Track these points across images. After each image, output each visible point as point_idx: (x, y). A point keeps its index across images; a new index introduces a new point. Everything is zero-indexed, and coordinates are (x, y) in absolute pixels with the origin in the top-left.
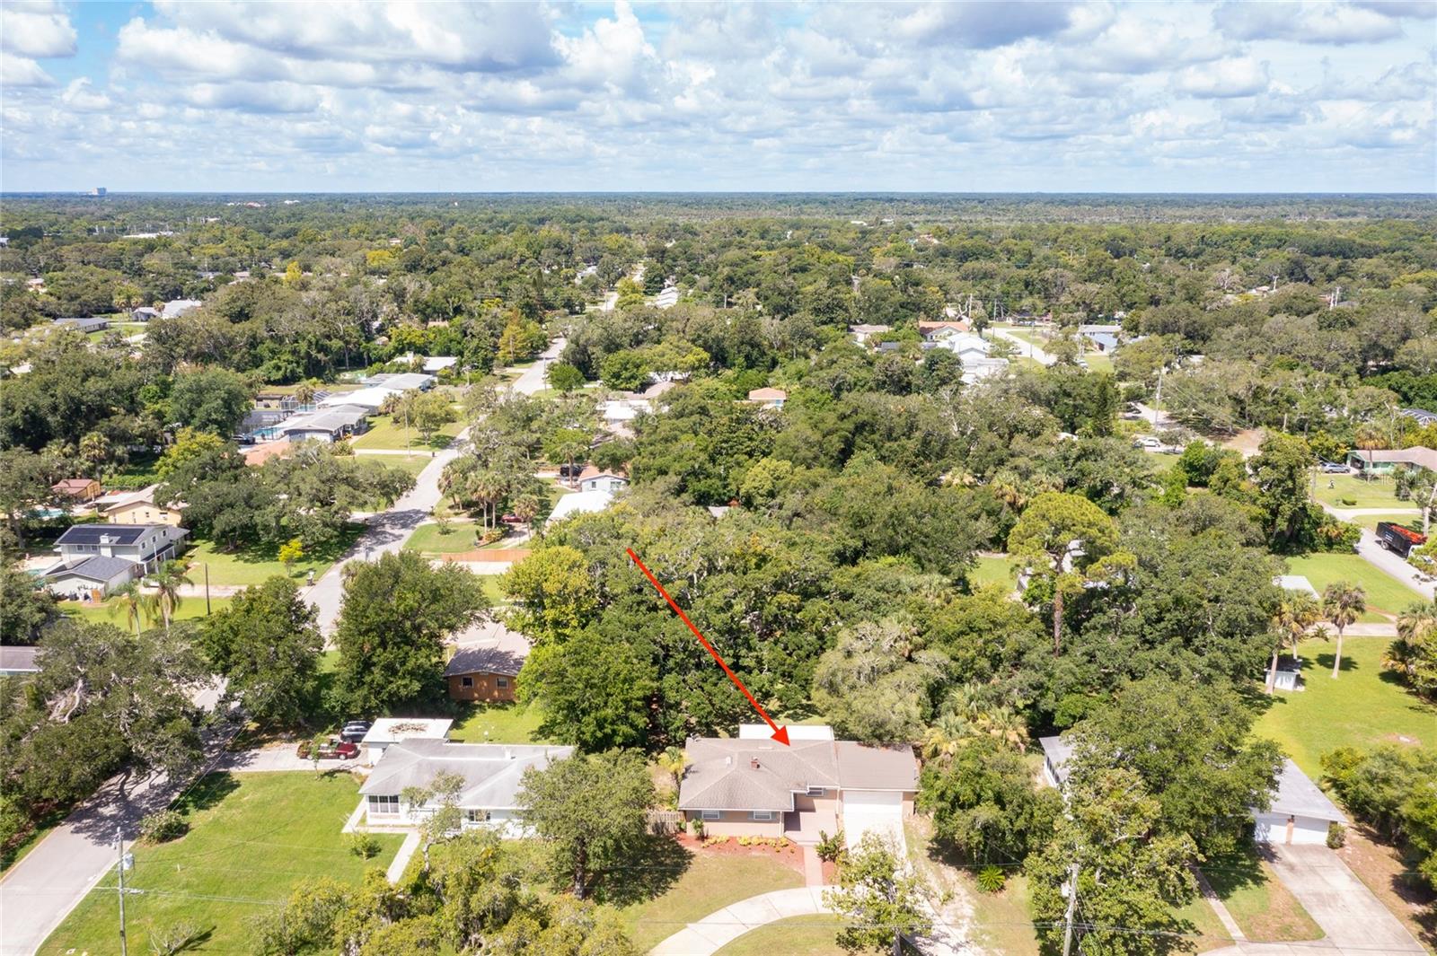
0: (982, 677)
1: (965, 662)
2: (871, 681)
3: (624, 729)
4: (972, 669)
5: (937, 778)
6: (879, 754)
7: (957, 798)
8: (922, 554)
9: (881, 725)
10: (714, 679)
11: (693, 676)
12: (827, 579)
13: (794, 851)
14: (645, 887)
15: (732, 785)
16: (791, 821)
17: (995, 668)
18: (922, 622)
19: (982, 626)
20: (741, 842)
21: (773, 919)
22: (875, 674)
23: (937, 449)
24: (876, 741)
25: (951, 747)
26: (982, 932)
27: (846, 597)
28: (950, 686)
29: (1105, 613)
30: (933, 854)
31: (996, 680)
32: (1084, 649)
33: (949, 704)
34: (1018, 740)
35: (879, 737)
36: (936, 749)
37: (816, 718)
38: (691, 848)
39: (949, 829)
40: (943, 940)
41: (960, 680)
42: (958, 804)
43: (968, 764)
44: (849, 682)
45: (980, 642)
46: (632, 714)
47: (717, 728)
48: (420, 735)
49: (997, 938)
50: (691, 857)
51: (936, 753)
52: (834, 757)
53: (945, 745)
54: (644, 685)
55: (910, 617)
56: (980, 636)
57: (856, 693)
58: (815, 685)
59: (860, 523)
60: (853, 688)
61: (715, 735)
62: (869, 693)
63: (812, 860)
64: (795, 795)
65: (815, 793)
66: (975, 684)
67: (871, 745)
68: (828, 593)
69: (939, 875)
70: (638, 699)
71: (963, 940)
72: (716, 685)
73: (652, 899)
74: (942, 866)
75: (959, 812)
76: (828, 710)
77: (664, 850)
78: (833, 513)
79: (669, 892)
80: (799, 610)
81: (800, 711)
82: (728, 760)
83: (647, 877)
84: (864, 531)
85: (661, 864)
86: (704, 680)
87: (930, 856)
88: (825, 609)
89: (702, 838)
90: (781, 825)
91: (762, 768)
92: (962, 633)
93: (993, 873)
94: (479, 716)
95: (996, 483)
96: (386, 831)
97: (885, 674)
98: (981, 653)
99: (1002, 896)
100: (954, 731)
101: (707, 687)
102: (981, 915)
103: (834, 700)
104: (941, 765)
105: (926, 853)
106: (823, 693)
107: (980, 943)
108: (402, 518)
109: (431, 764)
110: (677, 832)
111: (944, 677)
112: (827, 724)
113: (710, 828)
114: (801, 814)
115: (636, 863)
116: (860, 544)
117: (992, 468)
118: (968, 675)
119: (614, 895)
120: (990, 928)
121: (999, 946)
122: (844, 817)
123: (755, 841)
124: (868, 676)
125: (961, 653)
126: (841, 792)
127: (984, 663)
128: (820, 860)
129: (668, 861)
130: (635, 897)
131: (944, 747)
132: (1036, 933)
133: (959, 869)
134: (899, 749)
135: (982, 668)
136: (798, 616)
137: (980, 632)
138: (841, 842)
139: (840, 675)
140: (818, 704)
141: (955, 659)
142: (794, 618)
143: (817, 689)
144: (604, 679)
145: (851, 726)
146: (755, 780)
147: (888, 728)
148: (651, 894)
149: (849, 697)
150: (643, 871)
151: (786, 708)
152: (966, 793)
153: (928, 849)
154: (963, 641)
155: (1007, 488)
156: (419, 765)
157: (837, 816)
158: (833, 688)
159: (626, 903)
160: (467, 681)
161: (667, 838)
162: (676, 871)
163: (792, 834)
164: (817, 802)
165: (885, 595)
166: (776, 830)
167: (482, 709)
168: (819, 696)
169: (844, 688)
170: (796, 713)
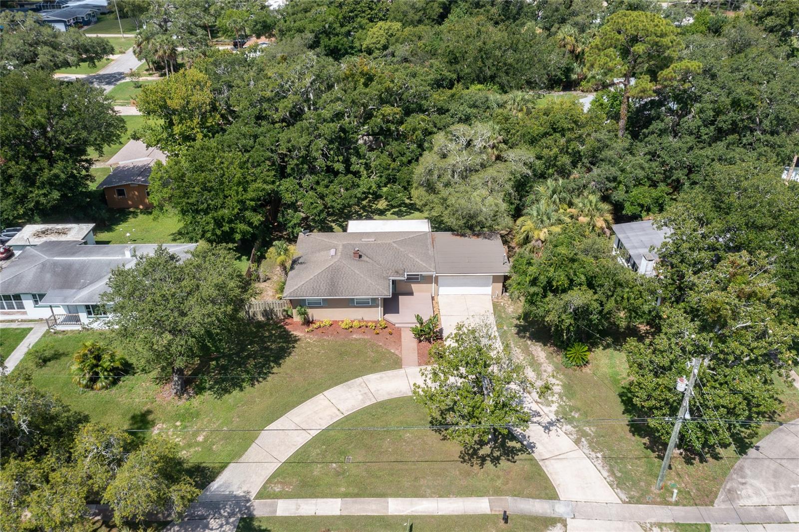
0: (563, 173)
1: (548, 160)
2: (464, 178)
3: (242, 227)
4: (554, 165)
5: (529, 264)
6: (472, 244)
7: (549, 282)
8: (505, 82)
9: (472, 217)
10: (325, 182)
11: (308, 180)
12: (426, 98)
13: (393, 333)
14: (248, 372)
15: (334, 275)
16: (390, 305)
17: (574, 164)
18: (508, 131)
19: (566, 126)
20: (343, 326)
21: (368, 403)
22: (468, 172)
23: (514, 12)
24: (468, 231)
25: (543, 234)
26: (572, 408)
27: (442, 111)
28: (534, 181)
29: (662, 121)
30: (521, 331)
31: (575, 174)
32: (646, 150)
33: (533, 197)
34: (604, 226)
35: (471, 228)
36: (527, 237)
37: (417, 214)
38: (297, 332)
39: (541, 312)
40: (535, 419)
41: (543, 176)
42: (550, 288)
43: (562, 250)
44: (445, 179)
45: (563, 141)
46: (248, 214)
47: (333, 224)
48: (63, 238)
49: (586, 414)
50: (296, 341)
51: (527, 240)
52: (430, 246)
53: (536, 232)
54: (257, 189)
55: (497, 127)
56: (563, 135)
57: (451, 190)
58: (415, 185)
59: (454, 60)
60: (447, 185)
61: (331, 230)
62: (462, 188)
63: (409, 341)
64: (394, 282)
65: (413, 279)
66: (556, 180)
67: (463, 235)
68: (427, 110)
69: (526, 351)
70: (252, 200)
71: (554, 418)
72: (327, 187)
73: (253, 385)
74: (529, 342)
75: (550, 295)
76: (425, 205)
77: (271, 335)
78: (433, 54)
79: (270, 378)
80: (401, 122)
81: (404, 209)
82: (333, 252)
83: (252, 362)
84: (458, 67)
85: (267, 348)
86: (318, 183)
87: (518, 333)
88: (423, 120)
89: (308, 322)
90: (380, 310)
91: (364, 258)
92: (545, 134)
93: (579, 349)
94: (132, 220)
95: (560, 35)
96: (14, 326)
97: (477, 171)
98: (564, 151)
99: (587, 370)
100: (545, 218)
101: (320, 189)
102: (569, 390)
103: (432, 197)
104: (532, 251)
105: (514, 330)
106: (422, 191)
107: (570, 421)
108: (107, 78)
109: (55, 264)
110: (285, 318)
111: (530, 172)
112: (426, 218)
113: (315, 314)
114: (400, 297)
115: (243, 349)
116: (455, 76)
117: (557, 25)
118: (550, 171)
119: (216, 383)
120: (579, 404)
121: (588, 423)
122: (440, 300)
123: (356, 324)
124: (461, 173)
125: (545, 152)
126: (437, 277)
127: (566, 160)
128: (416, 341)
129: (273, 347)
130: (237, 384)
131: (536, 234)
132: (623, 408)
133: (545, 345)
134: (488, 237)
135: (564, 165)
136: (401, 128)
137: (563, 132)
138: (436, 326)
139: (436, 173)
140: (417, 202)
141: (539, 158)
142: (397, 130)
143: (417, 188)
144: (222, 183)
145: (445, 219)
146: (355, 269)
147: (479, 219)
148: (252, 381)
149: (444, 193)
150: (249, 357)
151: (393, 207)
152: (560, 278)
153: (516, 326)
154: (548, 141)
155: (568, 39)
156: (44, 265)
157: (433, 298)
158: (430, 188)
159: (226, 391)
160: (121, 192)
161: (276, 323)
162: (279, 356)
163: (391, 317)
164: (414, 287)
165: (475, 111)
166: (376, 314)
167: (135, 214)
168: (418, 194)
169: (439, 186)
170: (400, 211)
